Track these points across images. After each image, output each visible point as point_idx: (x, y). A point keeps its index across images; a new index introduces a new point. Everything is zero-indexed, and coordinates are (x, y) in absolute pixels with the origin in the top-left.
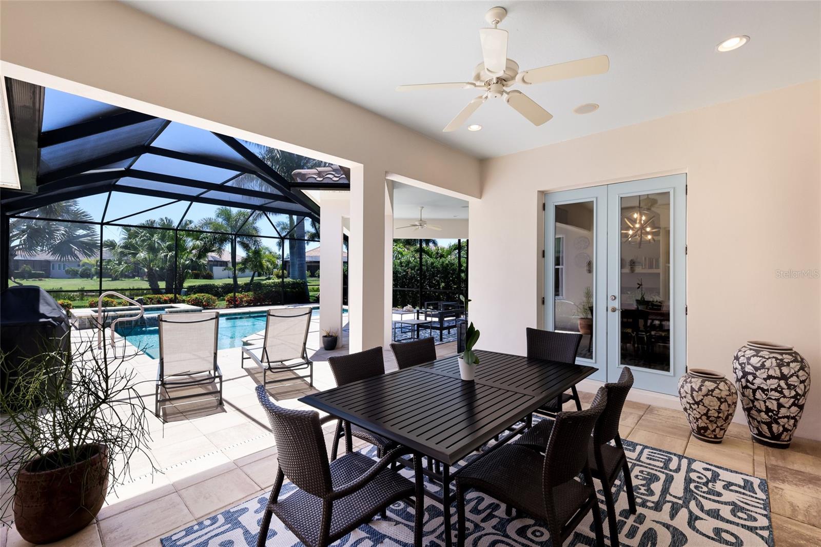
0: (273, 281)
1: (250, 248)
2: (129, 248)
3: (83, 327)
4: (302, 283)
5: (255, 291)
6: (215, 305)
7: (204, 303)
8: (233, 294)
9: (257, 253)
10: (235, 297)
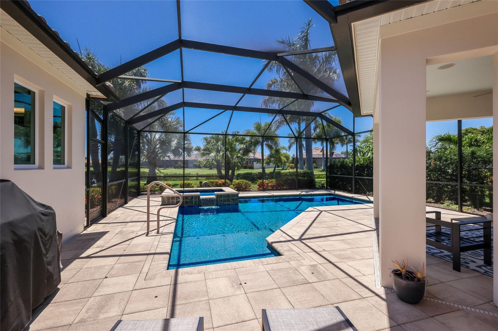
0: (289, 171)
1: (273, 148)
2: (206, 151)
3: (164, 203)
4: (310, 173)
5: (276, 178)
6: (250, 188)
7: (243, 187)
8: (262, 180)
9: (277, 151)
10: (263, 182)
